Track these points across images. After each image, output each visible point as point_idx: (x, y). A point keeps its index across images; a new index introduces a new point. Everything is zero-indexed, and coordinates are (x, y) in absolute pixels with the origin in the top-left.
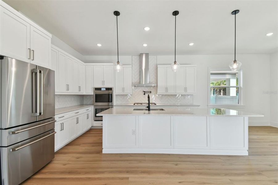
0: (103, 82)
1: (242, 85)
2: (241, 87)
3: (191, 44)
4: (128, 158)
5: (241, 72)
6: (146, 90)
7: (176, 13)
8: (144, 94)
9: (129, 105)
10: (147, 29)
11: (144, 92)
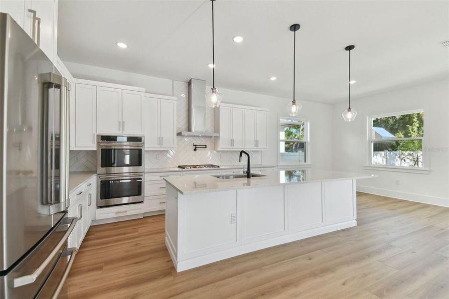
0: (122, 125)
1: (309, 140)
2: (308, 142)
3: (273, 79)
4: (234, 269)
5: (309, 124)
6: (198, 142)
7: (295, 27)
8: (195, 150)
9: (168, 170)
10: (238, 40)
11: (196, 145)
